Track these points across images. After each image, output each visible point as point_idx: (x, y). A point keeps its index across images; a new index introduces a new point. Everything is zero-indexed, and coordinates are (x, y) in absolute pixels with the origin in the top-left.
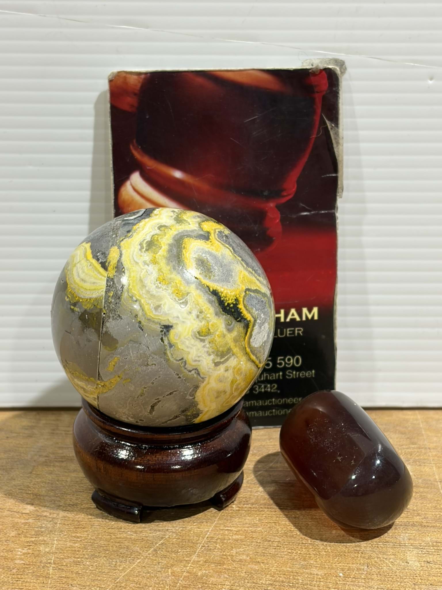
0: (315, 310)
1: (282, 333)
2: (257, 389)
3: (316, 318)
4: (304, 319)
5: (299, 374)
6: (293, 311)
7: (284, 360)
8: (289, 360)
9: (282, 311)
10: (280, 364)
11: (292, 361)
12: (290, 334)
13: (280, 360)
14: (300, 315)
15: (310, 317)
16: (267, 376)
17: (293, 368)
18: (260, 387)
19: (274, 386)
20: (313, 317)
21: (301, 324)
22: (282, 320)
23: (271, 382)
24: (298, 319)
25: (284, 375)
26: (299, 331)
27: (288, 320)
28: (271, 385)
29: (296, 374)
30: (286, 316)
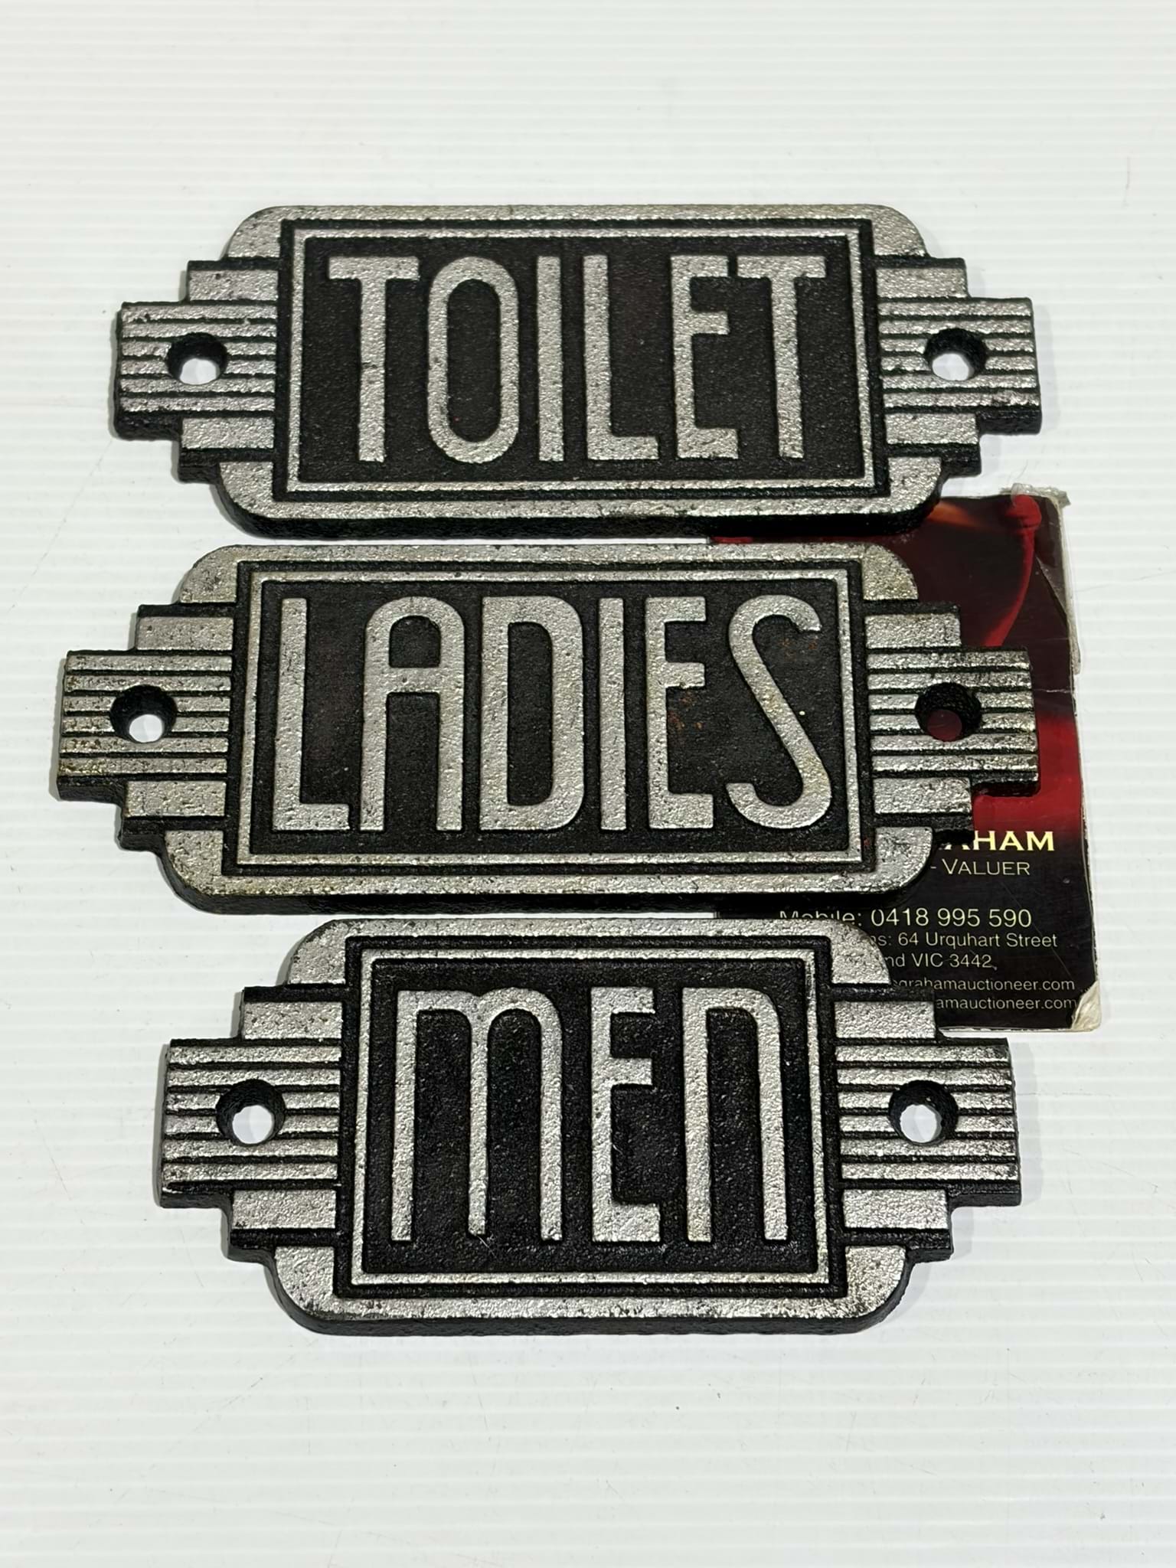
0: (1049, 836)
1: (994, 870)
3: (1051, 848)
4: (1030, 848)
5: (1029, 941)
6: (1010, 834)
7: (1000, 914)
8: (1010, 915)
9: (992, 833)
10: (995, 921)
11: (1014, 918)
12: (1007, 871)
13: (994, 913)
14: (1023, 841)
15: (1040, 845)
16: (972, 940)
17: (1018, 929)
19: (987, 959)
20: (1046, 844)
21: (1025, 856)
22: (993, 847)
24: (1020, 848)
25: (1003, 941)
26: (1023, 868)
27: (1003, 848)
28: (980, 957)
29: (1023, 940)
30: (998, 843)
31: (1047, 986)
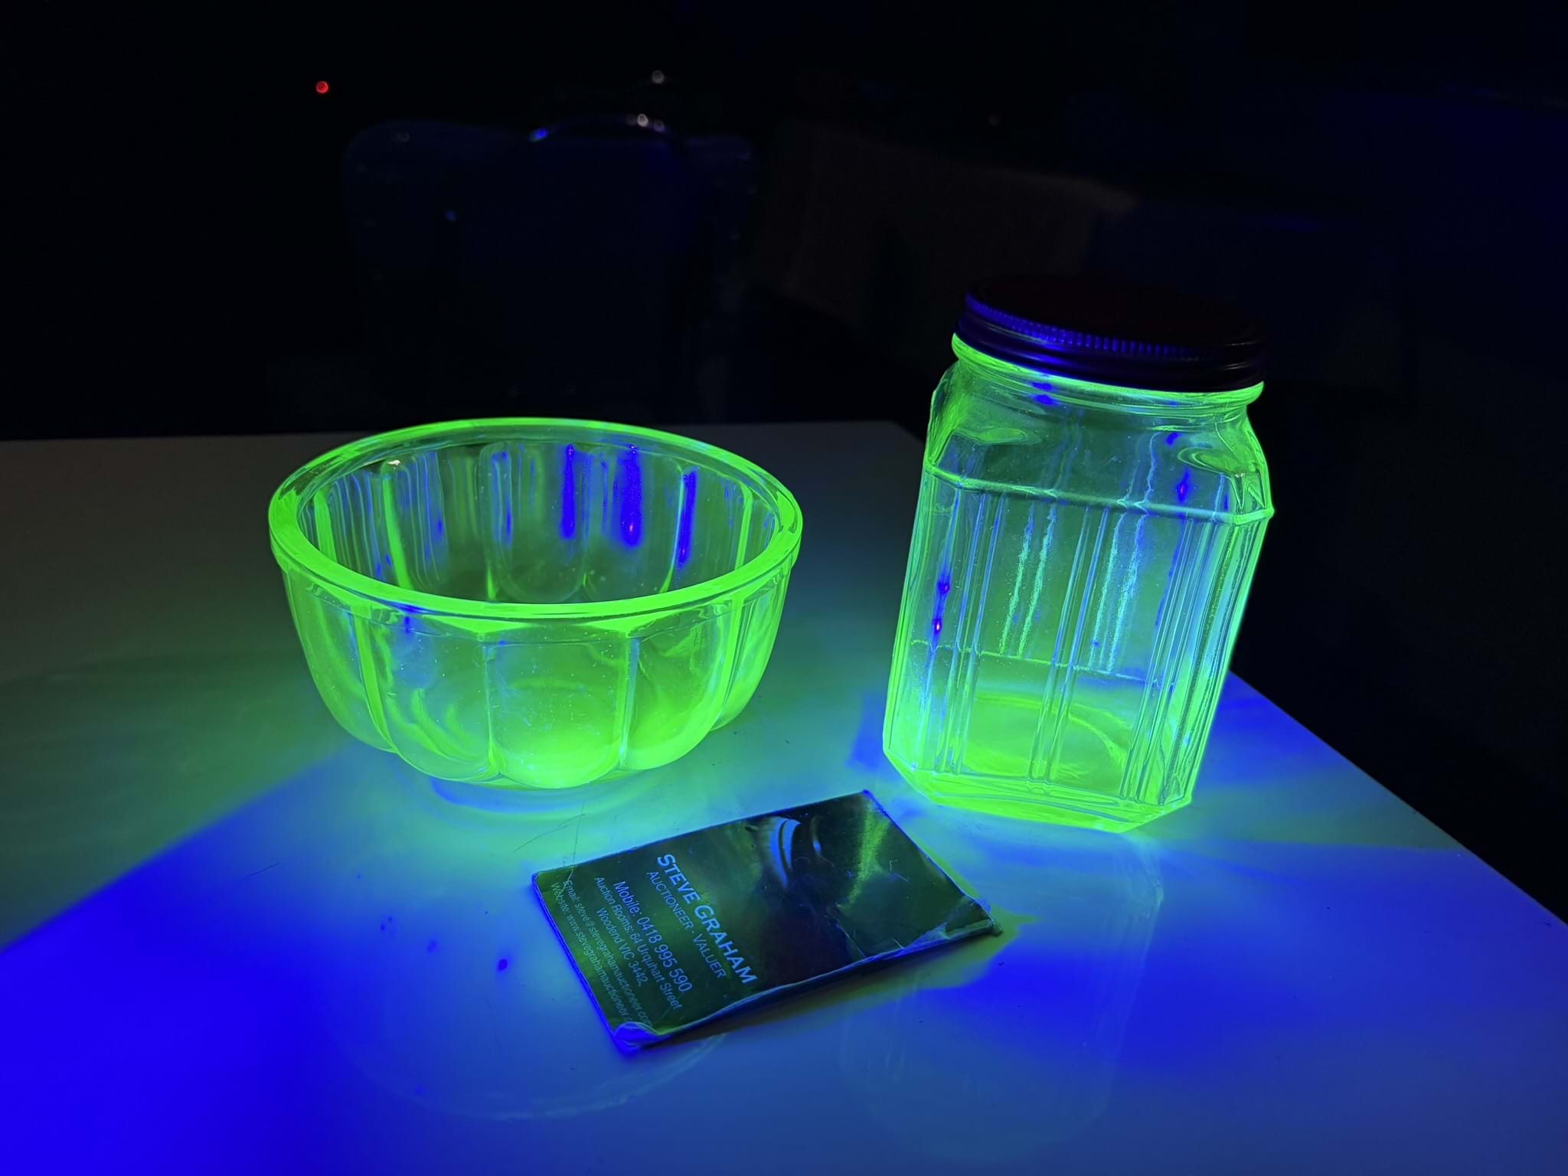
1: (710, 960)
2: (634, 965)
5: (670, 995)
7: (680, 974)
8: (683, 979)
9: (736, 950)
10: (674, 974)
11: (682, 982)
12: (713, 966)
16: (653, 968)
17: (675, 987)
18: (639, 967)
20: (744, 979)
21: (730, 971)
22: (726, 954)
23: (649, 974)
24: (734, 967)
25: (662, 983)
26: (721, 973)
29: (669, 992)
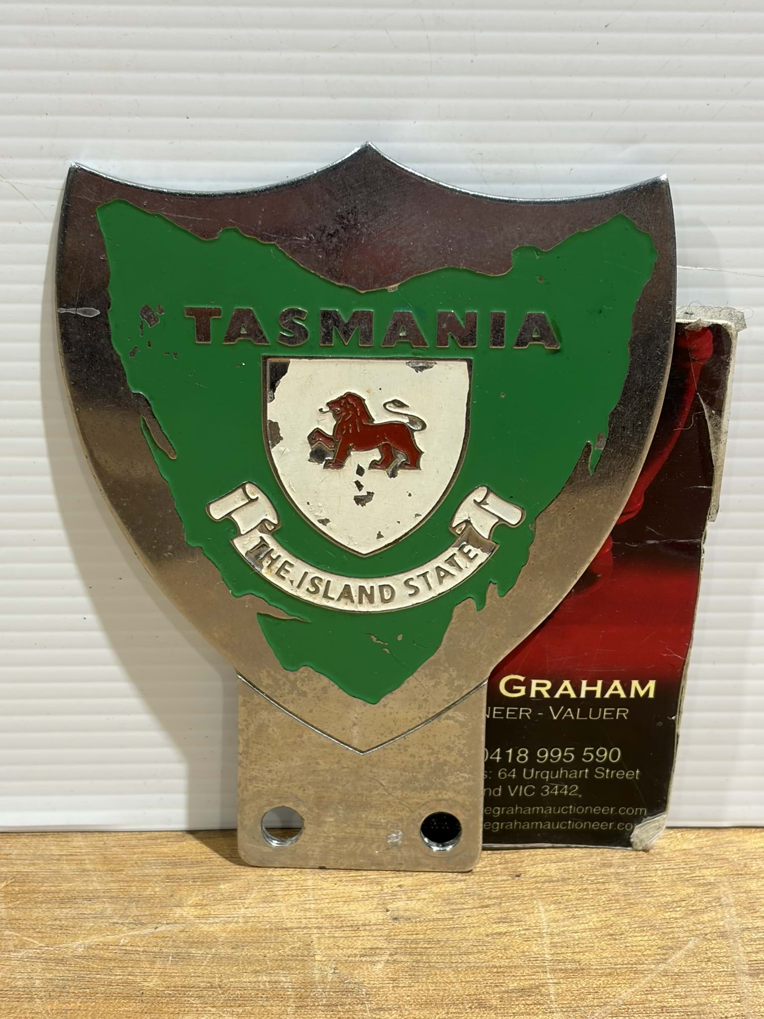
0: (652, 684)
1: (595, 714)
3: (651, 695)
4: (632, 695)
5: (615, 774)
6: (617, 683)
7: (594, 752)
8: (602, 752)
9: (600, 683)
10: (588, 757)
11: (606, 754)
12: (607, 716)
13: (588, 751)
14: (627, 690)
15: (642, 693)
16: (564, 774)
17: (607, 764)
18: (552, 788)
19: (574, 788)
20: (648, 692)
21: (626, 702)
23: (569, 782)
24: (623, 695)
25: (591, 773)
26: (622, 713)
27: (607, 696)
28: (569, 786)
29: (610, 773)
31: (623, 811)
